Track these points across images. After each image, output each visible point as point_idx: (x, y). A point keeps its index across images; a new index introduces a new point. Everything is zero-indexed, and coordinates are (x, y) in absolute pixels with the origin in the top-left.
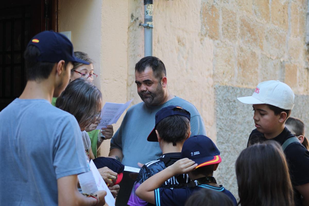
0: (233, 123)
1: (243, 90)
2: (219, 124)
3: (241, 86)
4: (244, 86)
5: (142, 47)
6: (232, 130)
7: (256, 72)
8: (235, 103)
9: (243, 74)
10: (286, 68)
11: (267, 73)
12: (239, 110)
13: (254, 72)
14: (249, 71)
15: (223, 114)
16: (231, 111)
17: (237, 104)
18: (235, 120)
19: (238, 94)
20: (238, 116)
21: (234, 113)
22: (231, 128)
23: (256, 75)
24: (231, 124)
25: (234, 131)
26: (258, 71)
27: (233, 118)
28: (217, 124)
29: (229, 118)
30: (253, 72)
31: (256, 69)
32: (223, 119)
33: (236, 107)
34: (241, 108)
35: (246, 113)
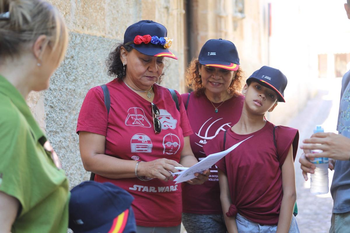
0: (72, 95)
1: (85, 38)
2: (50, 99)
3: (82, 32)
4: (86, 32)
6: (70, 108)
7: (102, 9)
8: (74, 60)
9: (83, 11)
10: (143, 5)
11: (118, 11)
12: (80, 73)
13: (100, 9)
14: (93, 6)
15: (56, 81)
16: (68, 75)
17: (76, 62)
18: (74, 90)
19: (77, 44)
20: (79, 83)
21: (72, 78)
22: (68, 104)
23: (102, 13)
24: (69, 97)
25: (73, 110)
26: (106, 6)
27: (71, 87)
28: (46, 100)
29: (66, 87)
30: (98, 7)
31: (103, 4)
32: (55, 90)
33: (75, 67)
34: (83, 70)
35: (90, 78)
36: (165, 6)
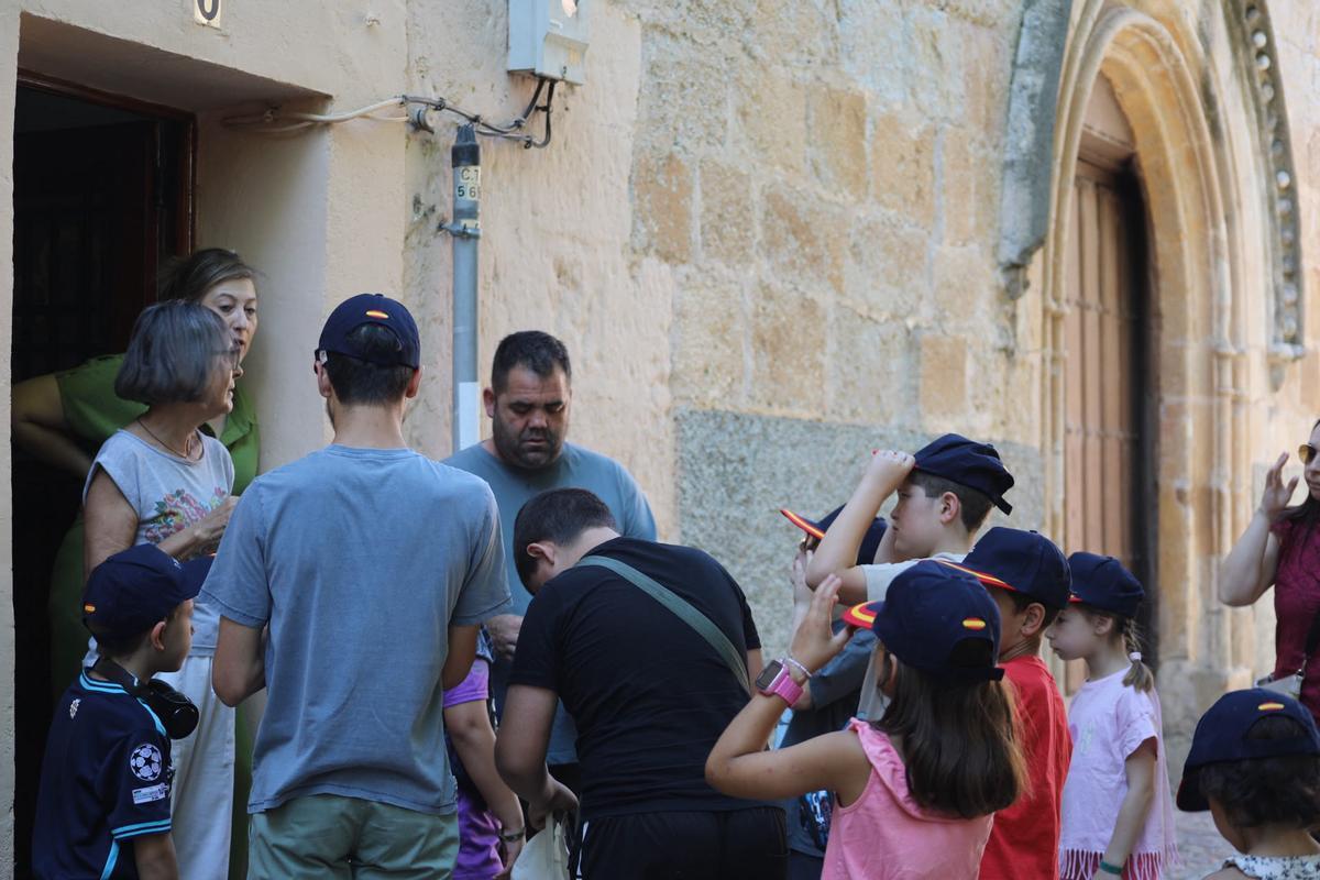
0: (739, 529)
1: (773, 423)
2: (691, 533)
3: (766, 412)
4: (777, 411)
5: (448, 294)
6: (733, 552)
7: (818, 366)
8: (745, 465)
9: (771, 372)
10: (925, 350)
11: (857, 368)
12: (759, 489)
13: (811, 366)
14: (795, 362)
15: (704, 502)
16: (731, 492)
17: (750, 470)
18: (744, 521)
19: (754, 435)
20: (756, 508)
21: (740, 497)
22: (729, 545)
23: (817, 374)
24: (732, 532)
25: (740, 556)
26: (827, 361)
27: (737, 513)
28: (684, 533)
29: (725, 513)
30: (807, 364)
31: (819, 356)
32: (702, 517)
33: (747, 477)
34: (765, 482)
35: (782, 499)
36: (1001, 344)
